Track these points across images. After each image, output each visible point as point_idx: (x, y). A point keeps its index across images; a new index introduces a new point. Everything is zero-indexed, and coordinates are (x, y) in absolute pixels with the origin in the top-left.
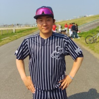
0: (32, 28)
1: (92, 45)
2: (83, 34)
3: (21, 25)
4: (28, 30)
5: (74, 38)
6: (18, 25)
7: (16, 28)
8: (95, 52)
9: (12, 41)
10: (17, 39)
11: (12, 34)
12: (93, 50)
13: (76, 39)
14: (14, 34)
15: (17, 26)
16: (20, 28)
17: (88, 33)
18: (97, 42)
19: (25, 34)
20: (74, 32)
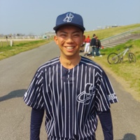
0: (38, 40)
1: (117, 66)
2: (106, 50)
3: (23, 36)
4: (32, 42)
5: (94, 55)
6: (18, 35)
7: (15, 40)
8: (119, 75)
9: (7, 57)
10: (14, 54)
11: (9, 47)
12: (117, 72)
13: (96, 57)
14: (11, 49)
15: (17, 37)
16: (20, 40)
17: (113, 49)
18: (124, 62)
19: (27, 48)
20: (93, 48)
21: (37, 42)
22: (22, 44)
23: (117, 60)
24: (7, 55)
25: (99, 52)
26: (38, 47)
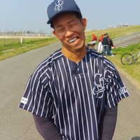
1: (131, 67)
2: (118, 50)
4: (42, 40)
6: (28, 32)
7: (25, 37)
8: (134, 77)
9: (18, 54)
10: (25, 52)
11: (19, 44)
12: (131, 74)
13: (108, 56)
14: (21, 46)
16: (30, 37)
17: (126, 49)
18: (138, 64)
19: (37, 46)
20: (105, 47)
21: (46, 40)
22: (32, 42)
23: (131, 62)
24: (18, 52)
25: (111, 52)
26: (48, 44)
